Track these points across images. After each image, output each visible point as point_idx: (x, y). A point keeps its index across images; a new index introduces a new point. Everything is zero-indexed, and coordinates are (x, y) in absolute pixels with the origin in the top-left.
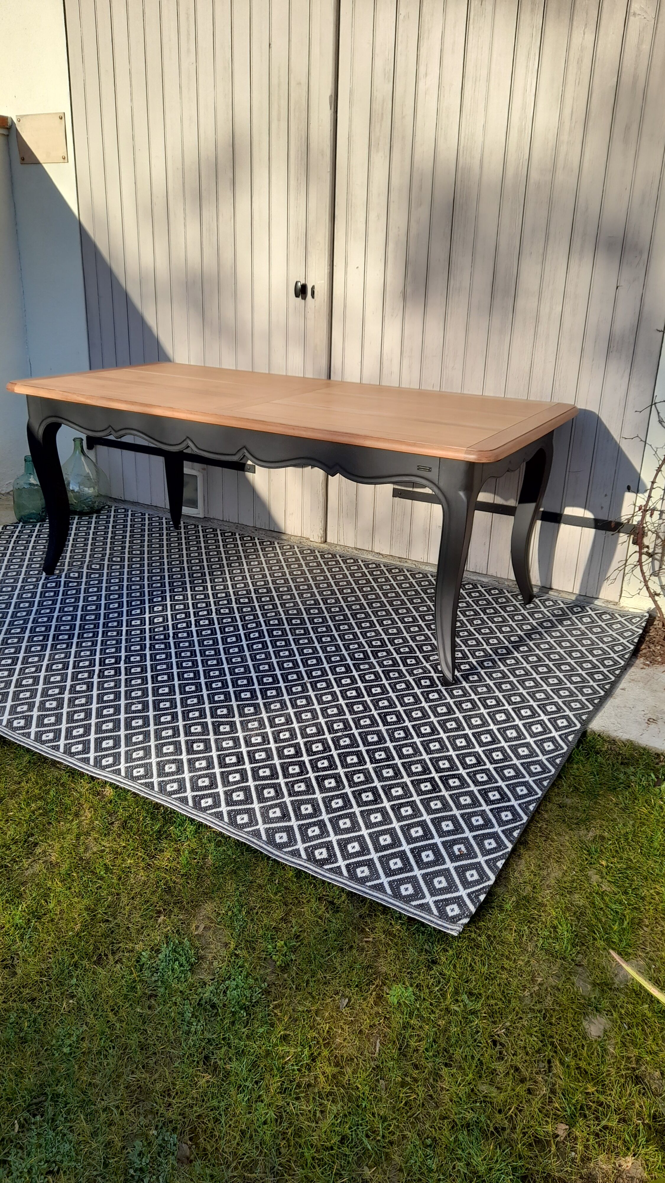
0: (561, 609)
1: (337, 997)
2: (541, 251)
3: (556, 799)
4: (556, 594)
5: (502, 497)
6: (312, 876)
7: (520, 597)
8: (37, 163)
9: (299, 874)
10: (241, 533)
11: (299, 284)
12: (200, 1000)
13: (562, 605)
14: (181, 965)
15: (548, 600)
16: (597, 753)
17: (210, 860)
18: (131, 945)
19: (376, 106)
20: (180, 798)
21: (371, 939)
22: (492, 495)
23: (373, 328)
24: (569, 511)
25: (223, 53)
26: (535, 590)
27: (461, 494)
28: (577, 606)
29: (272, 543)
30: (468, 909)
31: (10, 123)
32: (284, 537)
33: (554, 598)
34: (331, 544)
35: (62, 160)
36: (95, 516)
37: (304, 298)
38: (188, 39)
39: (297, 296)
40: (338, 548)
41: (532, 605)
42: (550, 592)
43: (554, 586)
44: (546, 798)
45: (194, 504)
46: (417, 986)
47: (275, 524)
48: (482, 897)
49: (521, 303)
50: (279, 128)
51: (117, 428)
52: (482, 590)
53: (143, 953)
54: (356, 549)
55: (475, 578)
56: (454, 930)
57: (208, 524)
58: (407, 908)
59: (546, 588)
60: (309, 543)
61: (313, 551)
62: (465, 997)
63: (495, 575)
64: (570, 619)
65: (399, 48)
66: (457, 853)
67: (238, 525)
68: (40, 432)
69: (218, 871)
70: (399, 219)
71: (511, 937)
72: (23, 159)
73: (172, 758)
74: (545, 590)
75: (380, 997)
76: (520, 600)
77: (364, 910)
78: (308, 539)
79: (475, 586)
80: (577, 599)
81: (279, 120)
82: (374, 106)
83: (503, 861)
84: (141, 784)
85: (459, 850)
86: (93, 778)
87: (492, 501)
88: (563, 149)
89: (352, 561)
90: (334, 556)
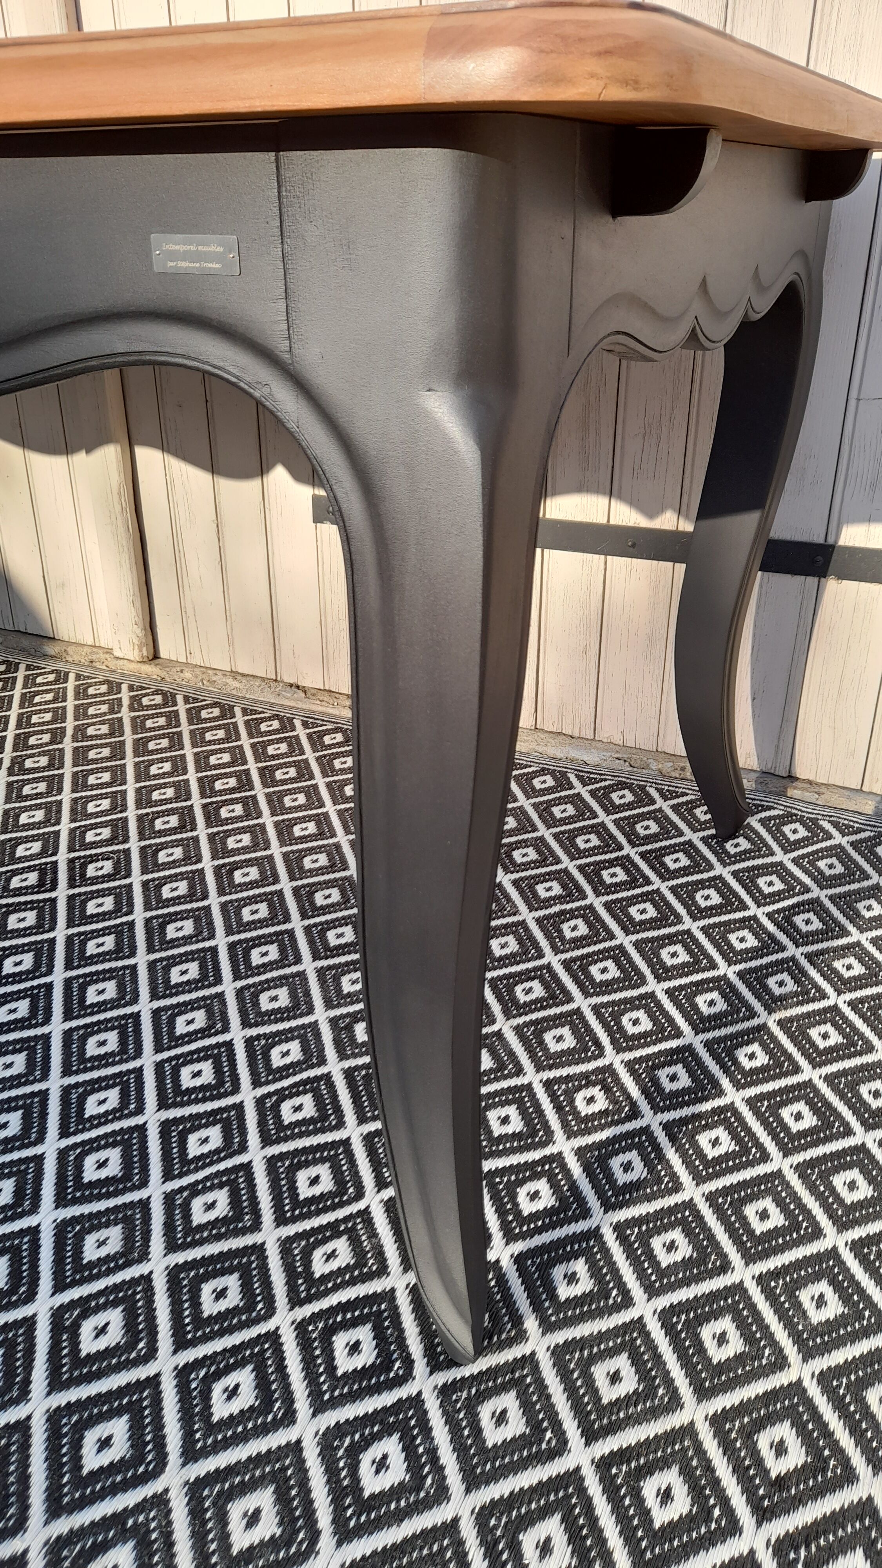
0: (839, 852)
4: (812, 797)
5: (634, 502)
7: (701, 813)
13: (838, 839)
15: (789, 817)
24: (857, 535)
32: (51, 649)
33: (807, 811)
34: (168, 665)
40: (187, 675)
41: (744, 843)
42: (792, 792)
43: (802, 771)
47: (29, 613)
52: (585, 793)
54: (234, 674)
55: (556, 746)
59: (780, 778)
60: (112, 664)
61: (114, 687)
63: (619, 738)
74: (773, 784)
76: (703, 825)
78: (109, 651)
79: (562, 782)
87: (602, 520)
89: (216, 712)
90: (169, 699)
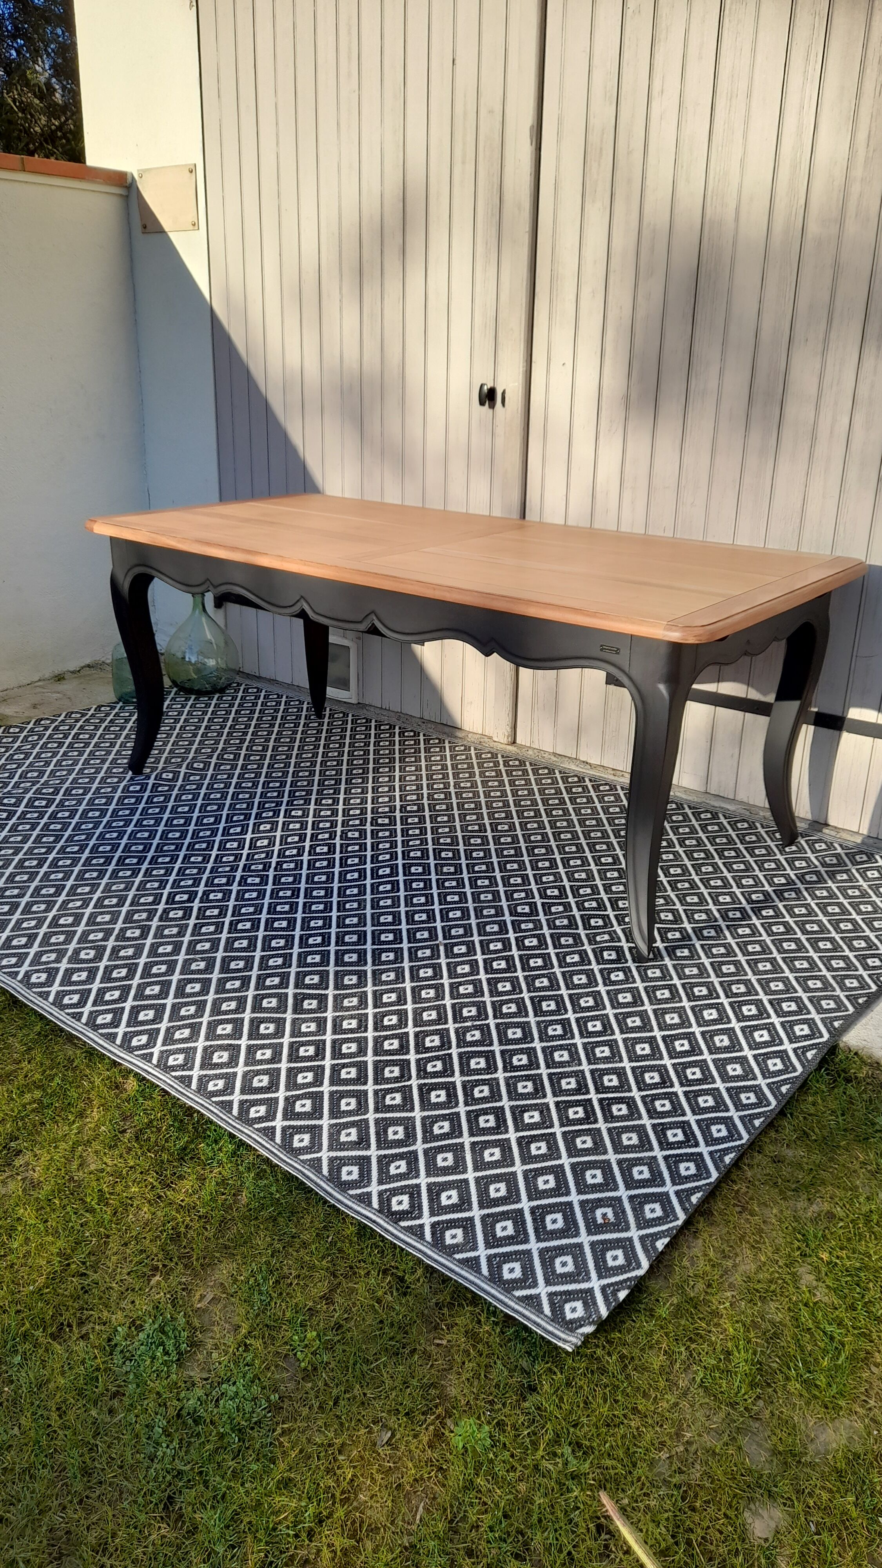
0: (838, 856)
1: (375, 1428)
2: (821, 336)
3: (770, 1149)
4: (833, 833)
5: (757, 690)
6: (380, 1235)
7: (778, 835)
8: (162, 231)
9: (364, 1231)
10: (403, 726)
11: (485, 388)
12: (181, 1410)
13: (839, 850)
14: (166, 1353)
15: (820, 841)
16: (848, 1080)
17: (244, 1198)
18: (105, 1313)
19: (593, 138)
20: (222, 1102)
21: (444, 1342)
22: (744, 687)
23: (583, 449)
24: (855, 714)
25: (394, 75)
26: (801, 826)
27: (662, 687)
28: (861, 852)
29: (442, 741)
30: (597, 1311)
31: (129, 180)
32: (460, 734)
33: (829, 839)
34: (521, 747)
35: (191, 227)
36: (216, 696)
37: (492, 406)
38: (349, 58)
39: (482, 403)
40: (530, 752)
41: (794, 848)
42: (825, 831)
43: (831, 822)
44: (753, 1146)
45: (344, 684)
46: (498, 1424)
47: (449, 716)
48: (622, 1295)
49: (791, 410)
50: (464, 173)
51: (215, 583)
52: (725, 822)
53: (119, 1329)
54: (555, 754)
55: (716, 804)
56: (568, 1342)
57: (363, 713)
58: (506, 1300)
59: (819, 824)
60: (492, 744)
61: (494, 755)
62: (567, 1450)
63: (745, 800)
64: (847, 872)
65: (626, 55)
66: (600, 1220)
67: (400, 715)
68: (125, 585)
69: (251, 1215)
70: (621, 296)
71: (657, 1361)
72: (145, 227)
73: (226, 1042)
74: (817, 826)
75: (439, 1436)
76: (778, 840)
77: (445, 1297)
78: (490, 738)
79: (715, 816)
80: (863, 843)
81: (463, 163)
82: (590, 138)
83: (666, 1240)
84: (175, 1077)
85: (604, 1216)
86: (115, 1064)
87: (743, 696)
88: (855, 189)
89: (546, 771)
90: (522, 763)
